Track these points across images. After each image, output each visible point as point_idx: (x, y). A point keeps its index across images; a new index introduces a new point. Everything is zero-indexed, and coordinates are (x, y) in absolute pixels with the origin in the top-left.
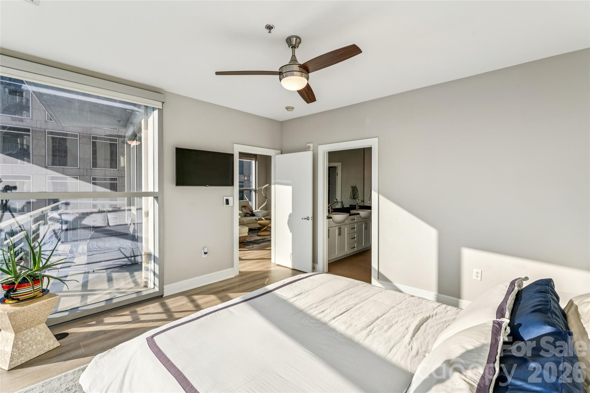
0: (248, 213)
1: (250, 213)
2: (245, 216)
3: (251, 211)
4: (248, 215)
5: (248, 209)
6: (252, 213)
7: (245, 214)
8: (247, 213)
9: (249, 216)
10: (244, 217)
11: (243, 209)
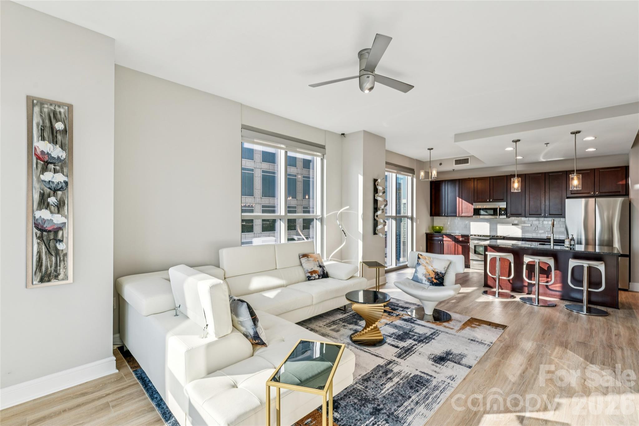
0: (315, 272)
1: (319, 270)
2: (309, 280)
3: (320, 266)
4: (314, 275)
5: (314, 260)
6: (323, 271)
7: (309, 275)
8: (312, 272)
9: (317, 277)
10: (306, 281)
11: (304, 260)
